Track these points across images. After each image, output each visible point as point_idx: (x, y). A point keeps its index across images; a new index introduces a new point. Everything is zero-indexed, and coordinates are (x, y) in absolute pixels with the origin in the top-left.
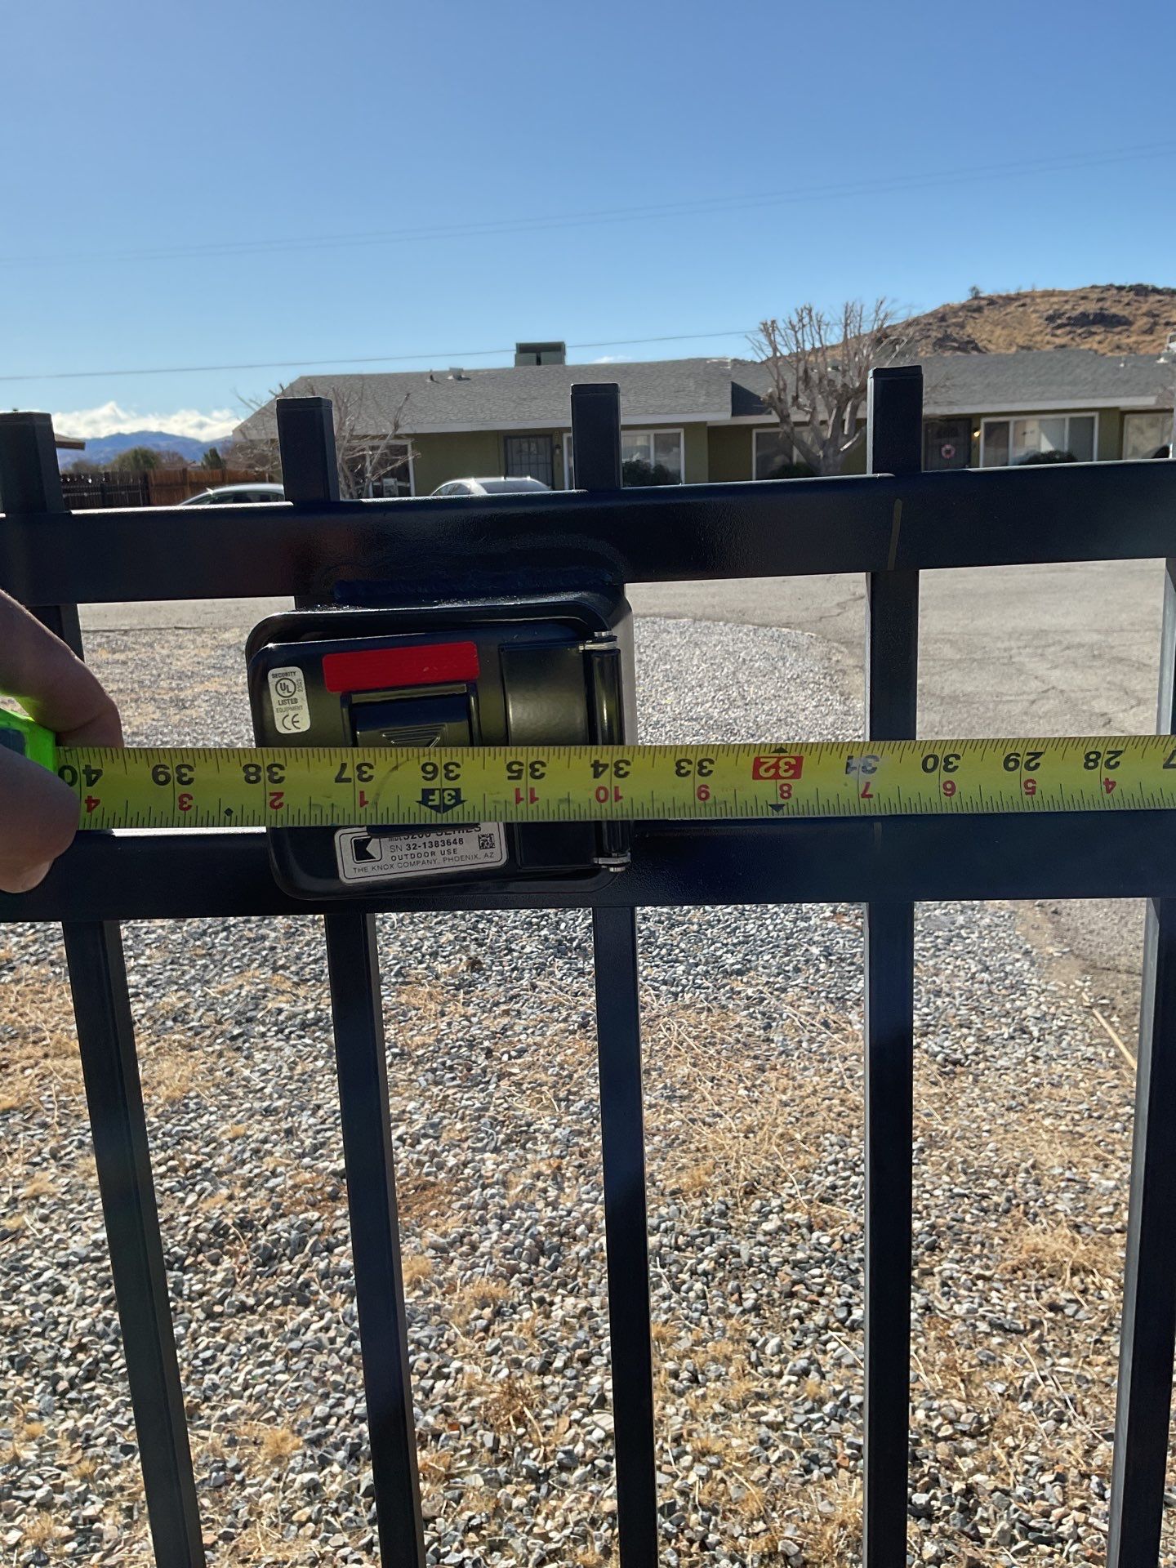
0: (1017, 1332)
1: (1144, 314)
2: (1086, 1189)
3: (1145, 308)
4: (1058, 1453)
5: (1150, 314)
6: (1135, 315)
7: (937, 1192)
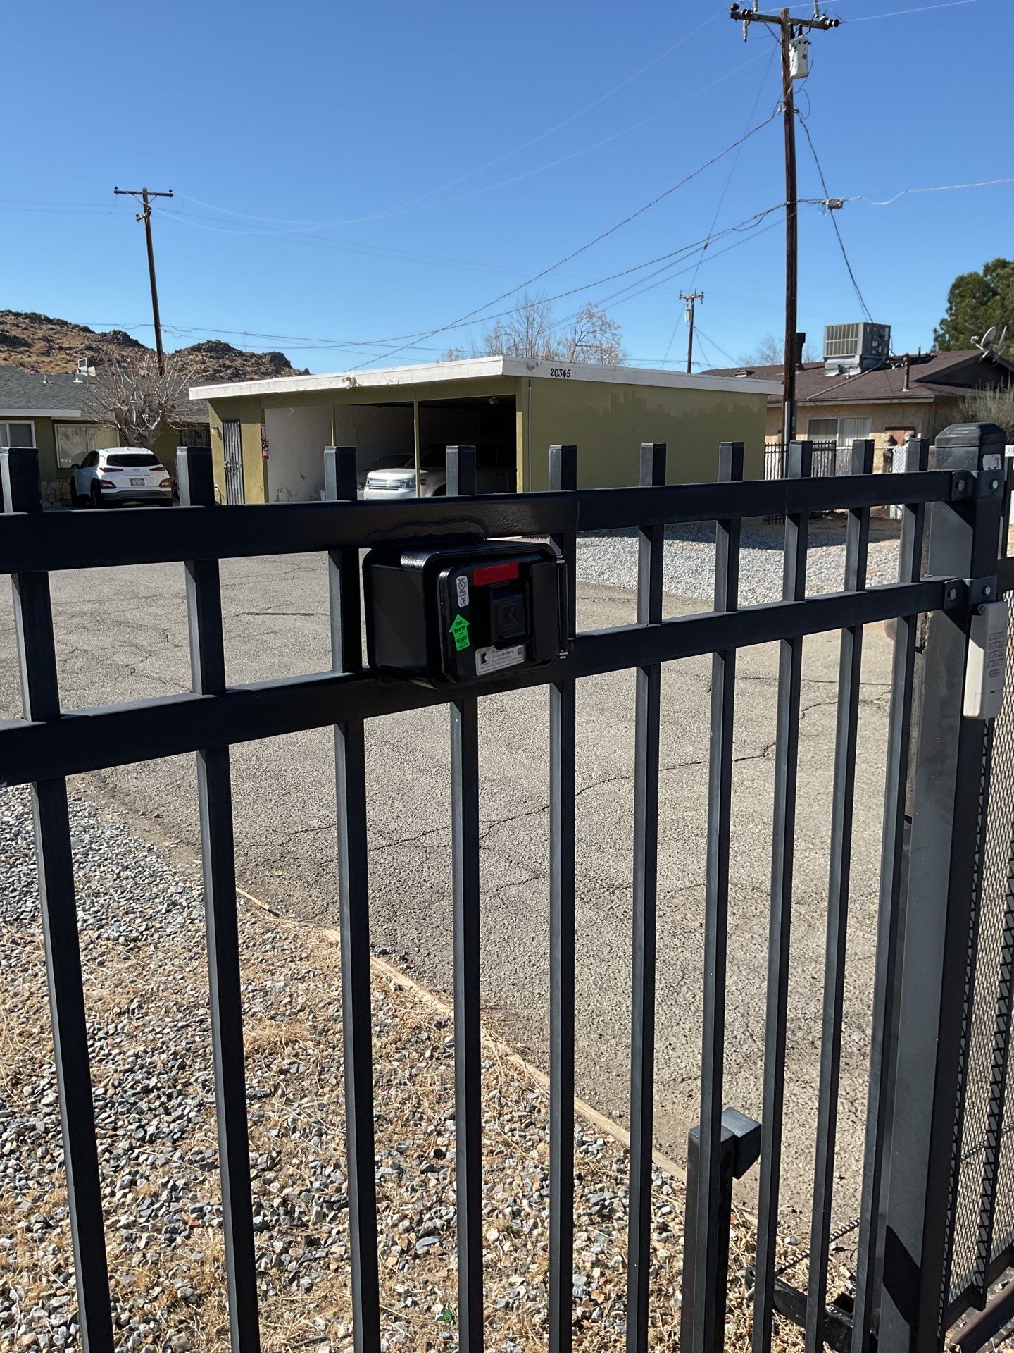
0: (266, 1096)
1: (40, 339)
2: (266, 993)
3: (40, 334)
4: (329, 1153)
5: (44, 339)
6: (32, 339)
7: (165, 1031)
